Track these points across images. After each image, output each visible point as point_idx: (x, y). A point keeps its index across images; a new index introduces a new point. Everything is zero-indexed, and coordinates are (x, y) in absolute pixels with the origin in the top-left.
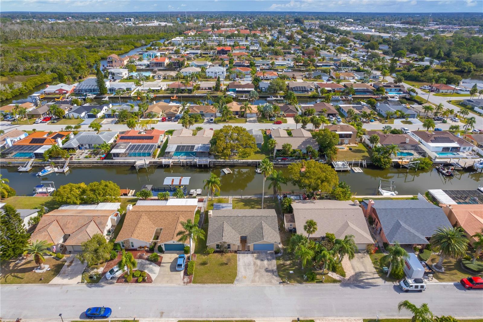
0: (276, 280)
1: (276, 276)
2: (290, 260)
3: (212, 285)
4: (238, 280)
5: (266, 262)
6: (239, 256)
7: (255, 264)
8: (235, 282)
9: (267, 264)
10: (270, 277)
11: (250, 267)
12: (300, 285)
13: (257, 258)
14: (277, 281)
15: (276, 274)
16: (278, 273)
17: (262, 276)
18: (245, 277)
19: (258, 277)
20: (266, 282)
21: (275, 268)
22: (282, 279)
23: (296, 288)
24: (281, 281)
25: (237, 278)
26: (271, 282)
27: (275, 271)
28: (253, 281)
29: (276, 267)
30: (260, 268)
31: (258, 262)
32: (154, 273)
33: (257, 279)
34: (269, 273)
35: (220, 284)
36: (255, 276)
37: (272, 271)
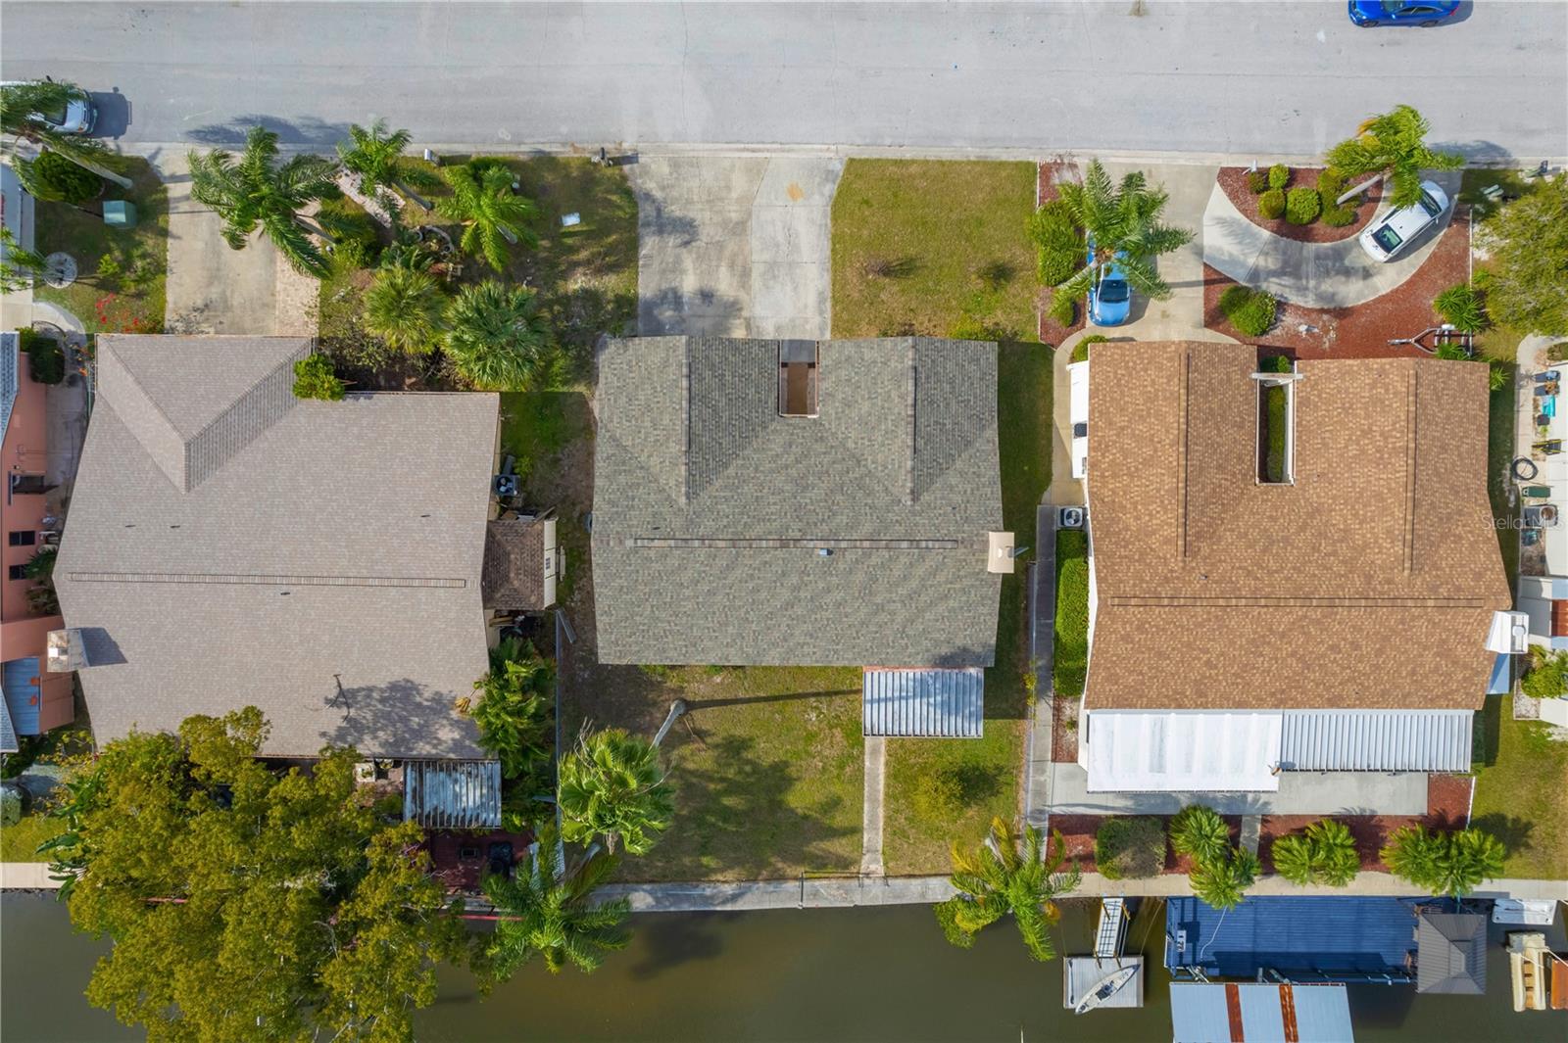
0: (651, 177)
1: (648, 196)
2: (566, 300)
3: (947, 155)
4: (829, 175)
5: (689, 284)
6: (822, 330)
7: (745, 274)
8: (839, 167)
9: (683, 272)
10: (675, 194)
11: (766, 256)
12: (547, 148)
13: (733, 308)
14: (645, 171)
15: (646, 211)
16: (634, 216)
17: (713, 201)
18: (793, 193)
19: (734, 195)
20: (695, 163)
21: (649, 245)
22: (624, 178)
23: (564, 129)
24: (626, 168)
25: (831, 189)
26: (675, 164)
27: (647, 224)
28: (756, 170)
29: (643, 252)
30: (720, 246)
31: (725, 285)
32: (1222, 222)
33: (739, 184)
34: (678, 214)
35: (908, 156)
36: (747, 199)
37: (665, 225)
